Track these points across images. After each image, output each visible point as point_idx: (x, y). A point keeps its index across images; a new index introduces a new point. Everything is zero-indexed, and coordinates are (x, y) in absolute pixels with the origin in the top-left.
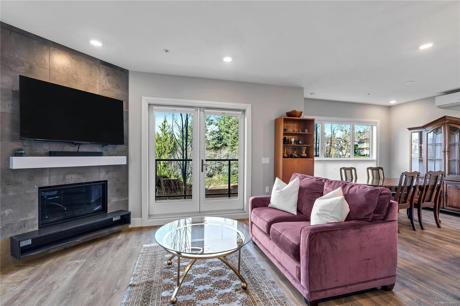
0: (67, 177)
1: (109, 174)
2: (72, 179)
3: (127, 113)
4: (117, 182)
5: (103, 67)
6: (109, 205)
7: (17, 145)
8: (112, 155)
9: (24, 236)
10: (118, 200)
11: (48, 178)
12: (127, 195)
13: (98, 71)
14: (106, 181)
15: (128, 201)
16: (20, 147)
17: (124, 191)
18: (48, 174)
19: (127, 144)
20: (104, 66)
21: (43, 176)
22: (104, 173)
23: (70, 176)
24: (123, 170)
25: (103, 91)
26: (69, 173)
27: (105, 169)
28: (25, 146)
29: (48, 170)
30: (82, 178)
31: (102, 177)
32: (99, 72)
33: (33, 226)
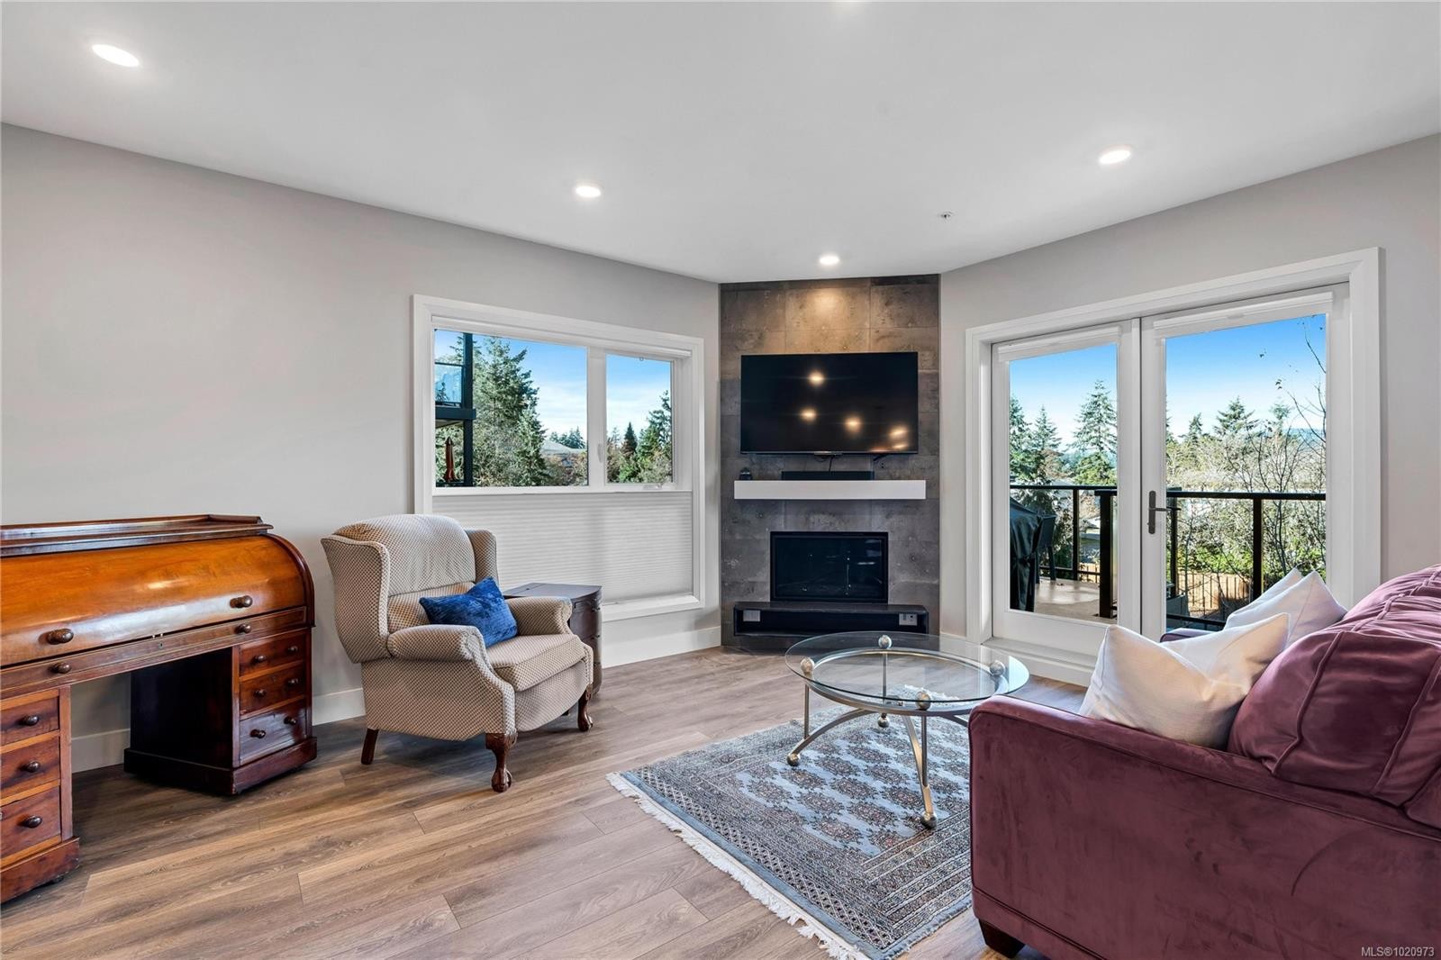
0: (812, 519)
1: (891, 520)
2: (820, 524)
3: (935, 377)
4: (910, 539)
5: (877, 292)
6: (891, 588)
7: (741, 463)
8: (899, 478)
9: (752, 606)
10: (912, 581)
11: (783, 516)
12: (935, 571)
13: (867, 303)
14: (886, 534)
15: (938, 587)
16: (747, 466)
17: (927, 561)
18: (783, 511)
19: (935, 451)
20: (880, 288)
21: (777, 513)
22: (880, 516)
23: (816, 517)
24: (928, 510)
25: (878, 340)
26: (814, 512)
27: (883, 507)
28: (753, 464)
29: (783, 503)
30: (837, 523)
31: (875, 524)
32: (868, 306)
33: (763, 596)
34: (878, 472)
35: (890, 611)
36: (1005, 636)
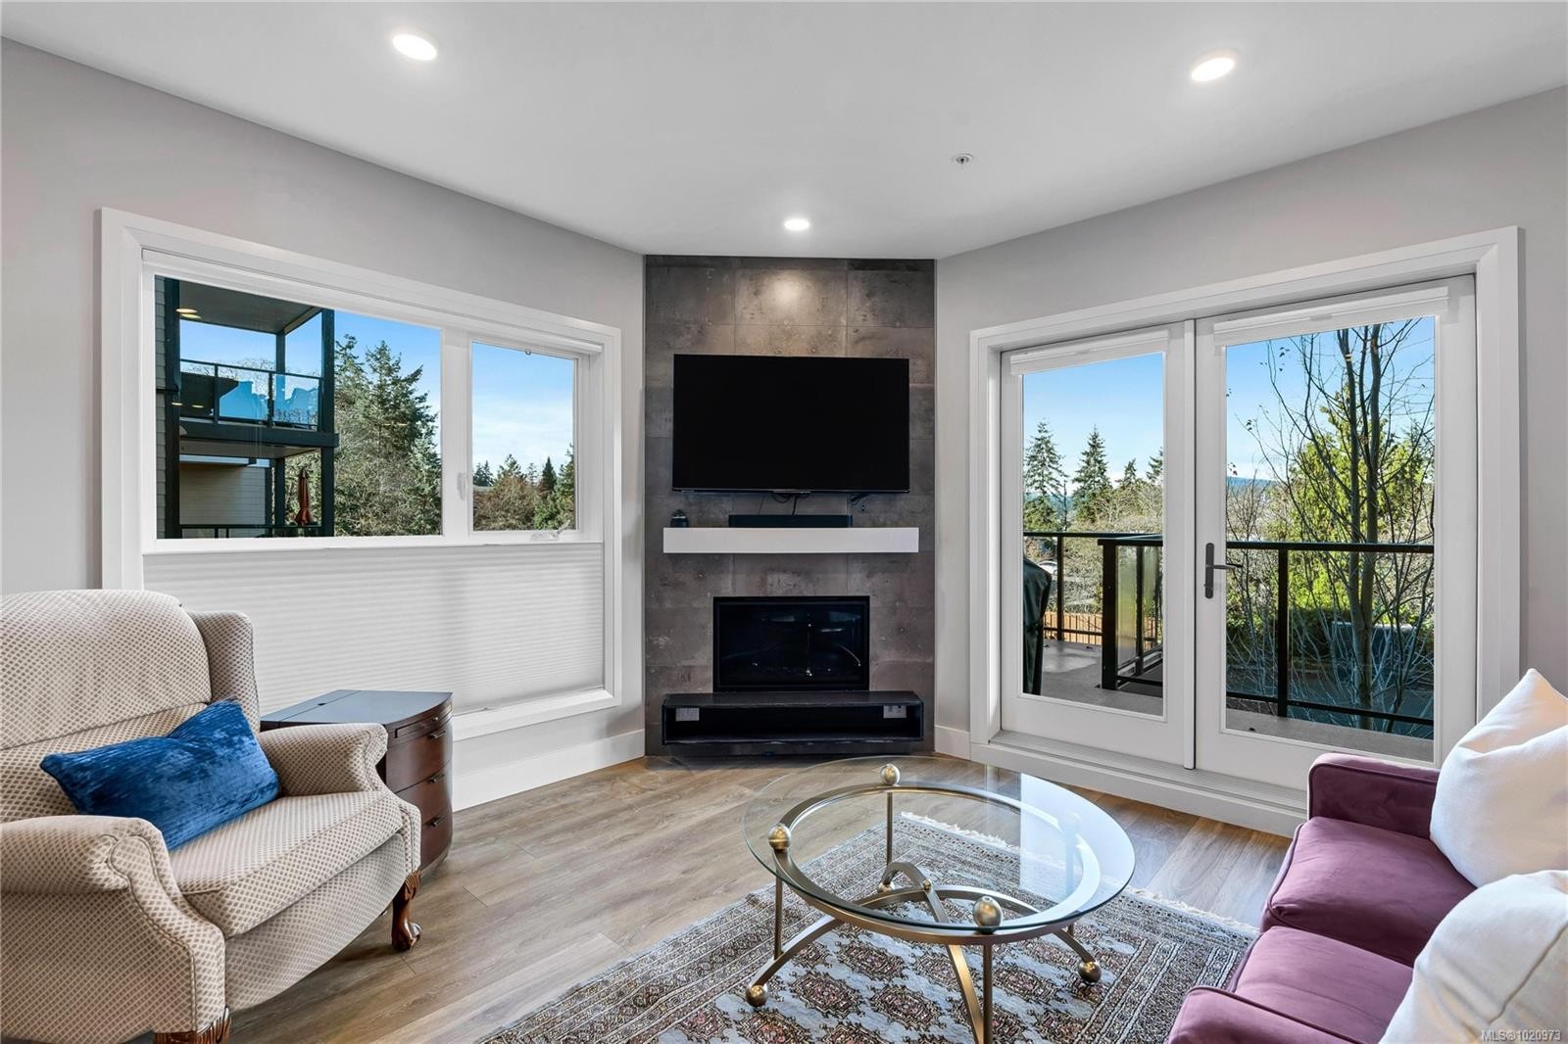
0: (770, 580)
1: (873, 579)
2: (781, 586)
3: (930, 394)
4: (898, 604)
5: (856, 278)
6: (873, 669)
7: (675, 502)
8: (884, 525)
9: (688, 700)
10: (895, 659)
11: (730, 577)
12: (930, 649)
13: (843, 292)
14: (867, 599)
15: (931, 667)
16: (681, 507)
17: (920, 634)
18: (731, 569)
19: (929, 490)
20: (860, 273)
21: (722, 572)
22: (859, 575)
23: (776, 576)
24: (917, 570)
25: (857, 342)
26: (772, 570)
27: (863, 563)
28: (690, 504)
29: (732, 558)
30: (803, 585)
31: (851, 584)
32: (845, 296)
33: (704, 684)
34: (857, 516)
35: (873, 702)
36: (1018, 729)
